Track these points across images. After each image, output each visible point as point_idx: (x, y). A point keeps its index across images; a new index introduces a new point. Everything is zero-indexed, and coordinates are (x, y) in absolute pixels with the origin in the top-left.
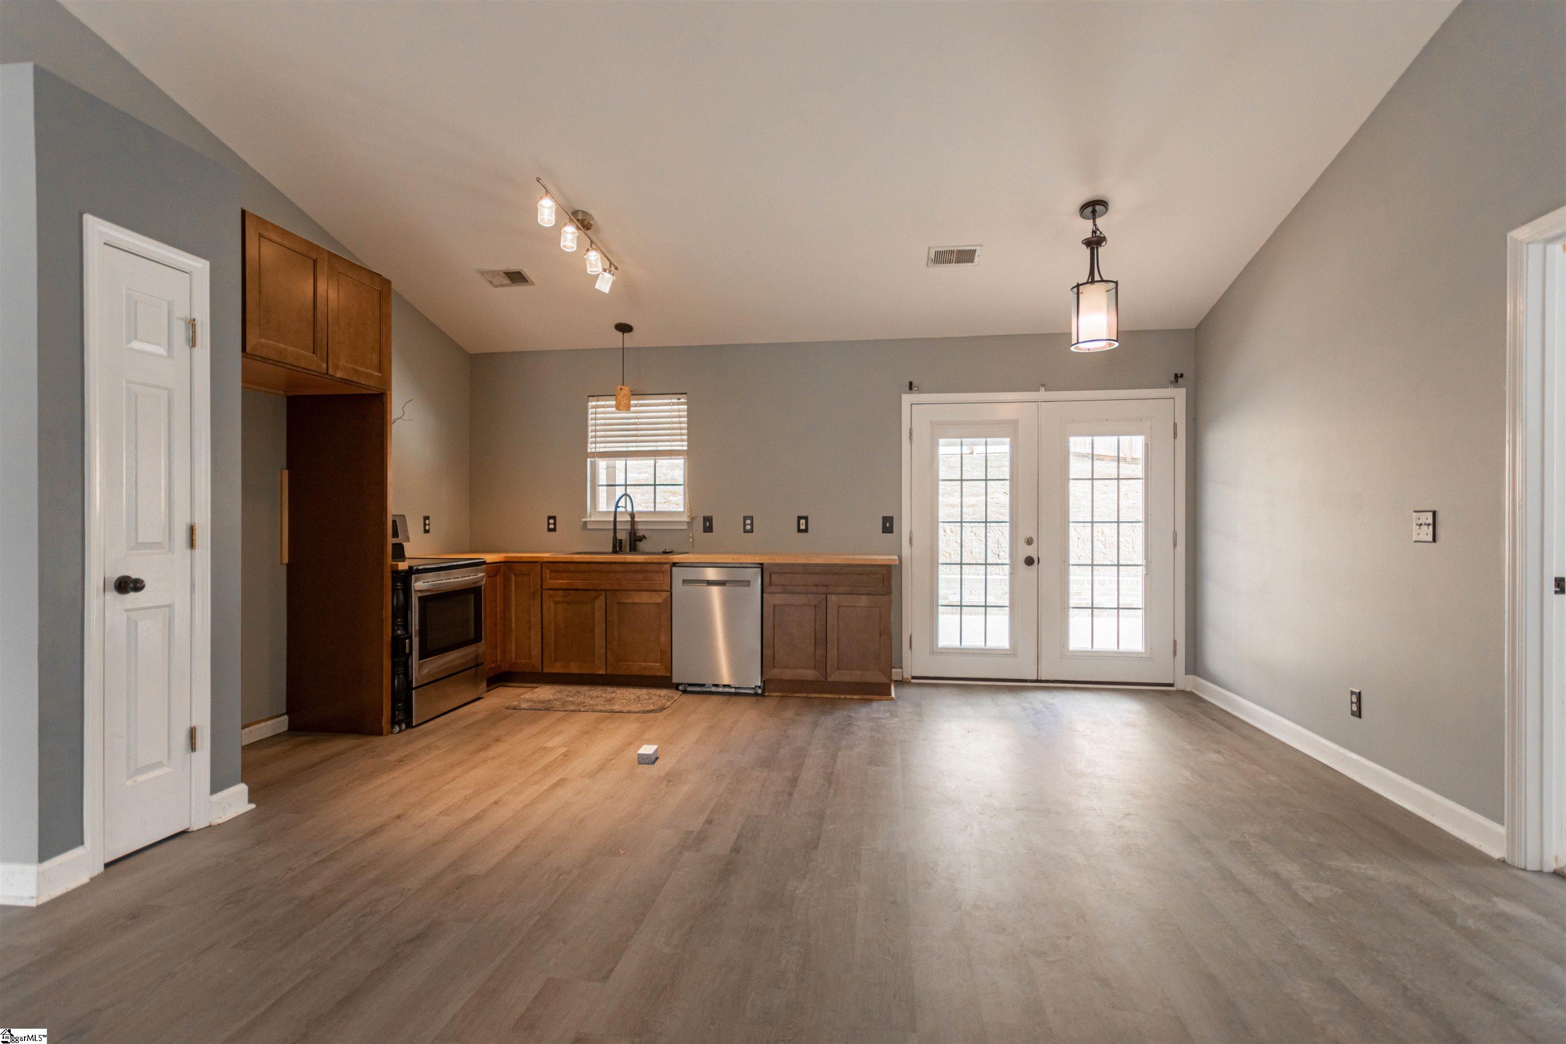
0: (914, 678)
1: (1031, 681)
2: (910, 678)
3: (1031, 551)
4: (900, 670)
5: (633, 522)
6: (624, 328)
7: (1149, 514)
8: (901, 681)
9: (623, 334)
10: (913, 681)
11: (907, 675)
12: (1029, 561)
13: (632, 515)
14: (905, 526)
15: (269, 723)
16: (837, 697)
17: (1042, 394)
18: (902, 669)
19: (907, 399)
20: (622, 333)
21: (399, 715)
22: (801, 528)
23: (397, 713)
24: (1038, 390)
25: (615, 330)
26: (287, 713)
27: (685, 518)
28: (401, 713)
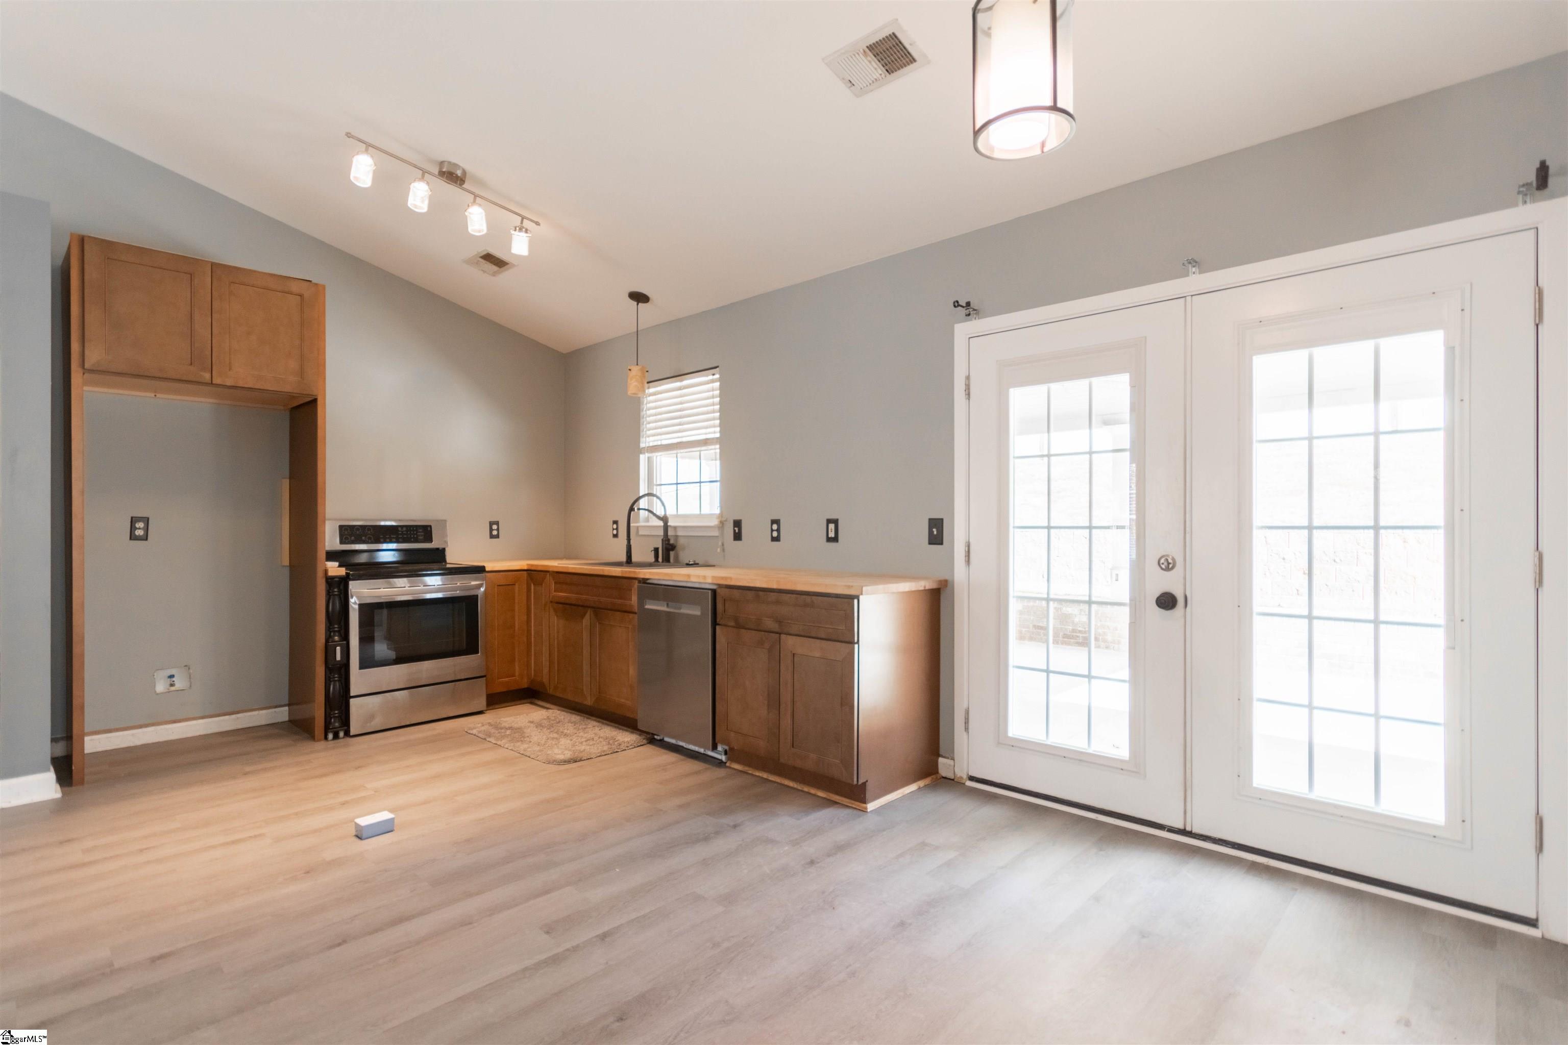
0: (972, 778)
1: (1171, 830)
2: (965, 777)
3: (1170, 583)
4: (951, 762)
5: (666, 527)
6: (639, 298)
7: (1457, 510)
8: (953, 780)
9: (638, 304)
10: (970, 784)
11: (961, 772)
12: (1167, 602)
13: (665, 519)
14: (958, 533)
15: (264, 712)
16: (799, 788)
17: (1196, 281)
18: (954, 760)
19: (963, 330)
20: (636, 303)
21: (335, 722)
22: (830, 536)
23: (333, 720)
24: (1186, 275)
25: (629, 299)
26: (289, 705)
27: (715, 522)
28: (337, 720)
